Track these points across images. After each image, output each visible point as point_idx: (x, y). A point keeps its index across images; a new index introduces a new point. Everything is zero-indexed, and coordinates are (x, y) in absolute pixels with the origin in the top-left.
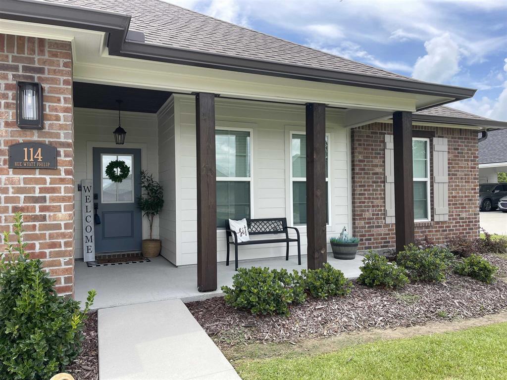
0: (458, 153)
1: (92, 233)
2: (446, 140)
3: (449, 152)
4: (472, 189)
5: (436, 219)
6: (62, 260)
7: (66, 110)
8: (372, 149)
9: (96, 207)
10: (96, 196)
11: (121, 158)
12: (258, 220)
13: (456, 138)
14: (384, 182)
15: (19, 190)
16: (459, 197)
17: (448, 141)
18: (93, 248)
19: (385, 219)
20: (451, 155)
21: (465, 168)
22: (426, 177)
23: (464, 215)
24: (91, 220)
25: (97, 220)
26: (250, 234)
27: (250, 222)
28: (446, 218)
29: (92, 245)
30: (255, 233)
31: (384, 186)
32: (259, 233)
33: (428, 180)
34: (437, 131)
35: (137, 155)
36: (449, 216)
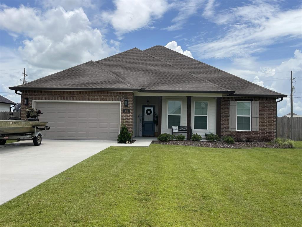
0: (265, 106)
1: (141, 129)
2: (258, 102)
3: (260, 106)
4: (272, 120)
5: (253, 130)
6: (130, 128)
7: (131, 103)
8: (224, 106)
9: (143, 122)
10: (143, 119)
11: (150, 108)
12: (182, 127)
13: (264, 101)
14: (229, 117)
15: (124, 117)
16: (265, 123)
17: (259, 102)
18: (141, 133)
19: (229, 129)
20: (260, 108)
21: (268, 112)
22: (250, 115)
23: (267, 130)
24: (141, 125)
25: (143, 126)
26: (179, 130)
27: (179, 127)
28: (258, 130)
29: (141, 132)
30: (180, 130)
31: (229, 118)
32: (182, 130)
33: (250, 116)
34: (254, 98)
35: (154, 107)
36: (259, 130)
